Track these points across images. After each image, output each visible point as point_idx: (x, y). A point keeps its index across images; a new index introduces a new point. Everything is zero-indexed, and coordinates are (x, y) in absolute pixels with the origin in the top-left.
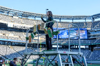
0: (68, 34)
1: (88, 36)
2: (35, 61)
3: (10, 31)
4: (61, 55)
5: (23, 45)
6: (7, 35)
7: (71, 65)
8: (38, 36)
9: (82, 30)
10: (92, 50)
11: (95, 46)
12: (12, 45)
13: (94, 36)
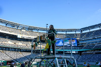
0: (63, 42)
1: (78, 44)
2: (38, 63)
3: (19, 40)
4: (58, 58)
5: (29, 51)
6: (17, 44)
7: (65, 66)
8: (41, 44)
9: (73, 39)
10: (81, 55)
11: (83, 51)
12: (21, 51)
13: (82, 44)
